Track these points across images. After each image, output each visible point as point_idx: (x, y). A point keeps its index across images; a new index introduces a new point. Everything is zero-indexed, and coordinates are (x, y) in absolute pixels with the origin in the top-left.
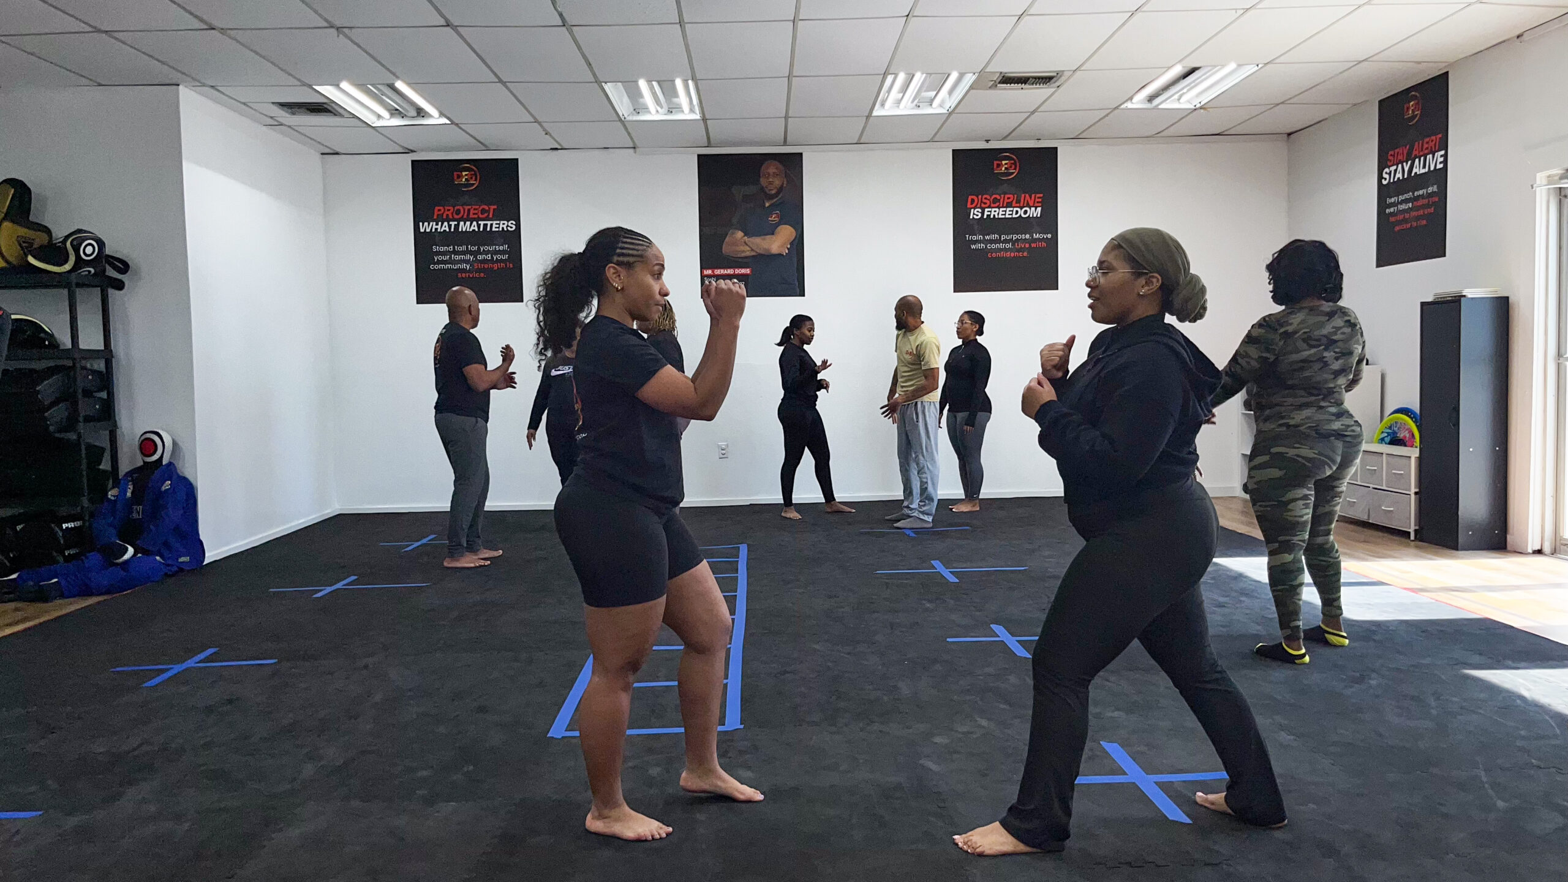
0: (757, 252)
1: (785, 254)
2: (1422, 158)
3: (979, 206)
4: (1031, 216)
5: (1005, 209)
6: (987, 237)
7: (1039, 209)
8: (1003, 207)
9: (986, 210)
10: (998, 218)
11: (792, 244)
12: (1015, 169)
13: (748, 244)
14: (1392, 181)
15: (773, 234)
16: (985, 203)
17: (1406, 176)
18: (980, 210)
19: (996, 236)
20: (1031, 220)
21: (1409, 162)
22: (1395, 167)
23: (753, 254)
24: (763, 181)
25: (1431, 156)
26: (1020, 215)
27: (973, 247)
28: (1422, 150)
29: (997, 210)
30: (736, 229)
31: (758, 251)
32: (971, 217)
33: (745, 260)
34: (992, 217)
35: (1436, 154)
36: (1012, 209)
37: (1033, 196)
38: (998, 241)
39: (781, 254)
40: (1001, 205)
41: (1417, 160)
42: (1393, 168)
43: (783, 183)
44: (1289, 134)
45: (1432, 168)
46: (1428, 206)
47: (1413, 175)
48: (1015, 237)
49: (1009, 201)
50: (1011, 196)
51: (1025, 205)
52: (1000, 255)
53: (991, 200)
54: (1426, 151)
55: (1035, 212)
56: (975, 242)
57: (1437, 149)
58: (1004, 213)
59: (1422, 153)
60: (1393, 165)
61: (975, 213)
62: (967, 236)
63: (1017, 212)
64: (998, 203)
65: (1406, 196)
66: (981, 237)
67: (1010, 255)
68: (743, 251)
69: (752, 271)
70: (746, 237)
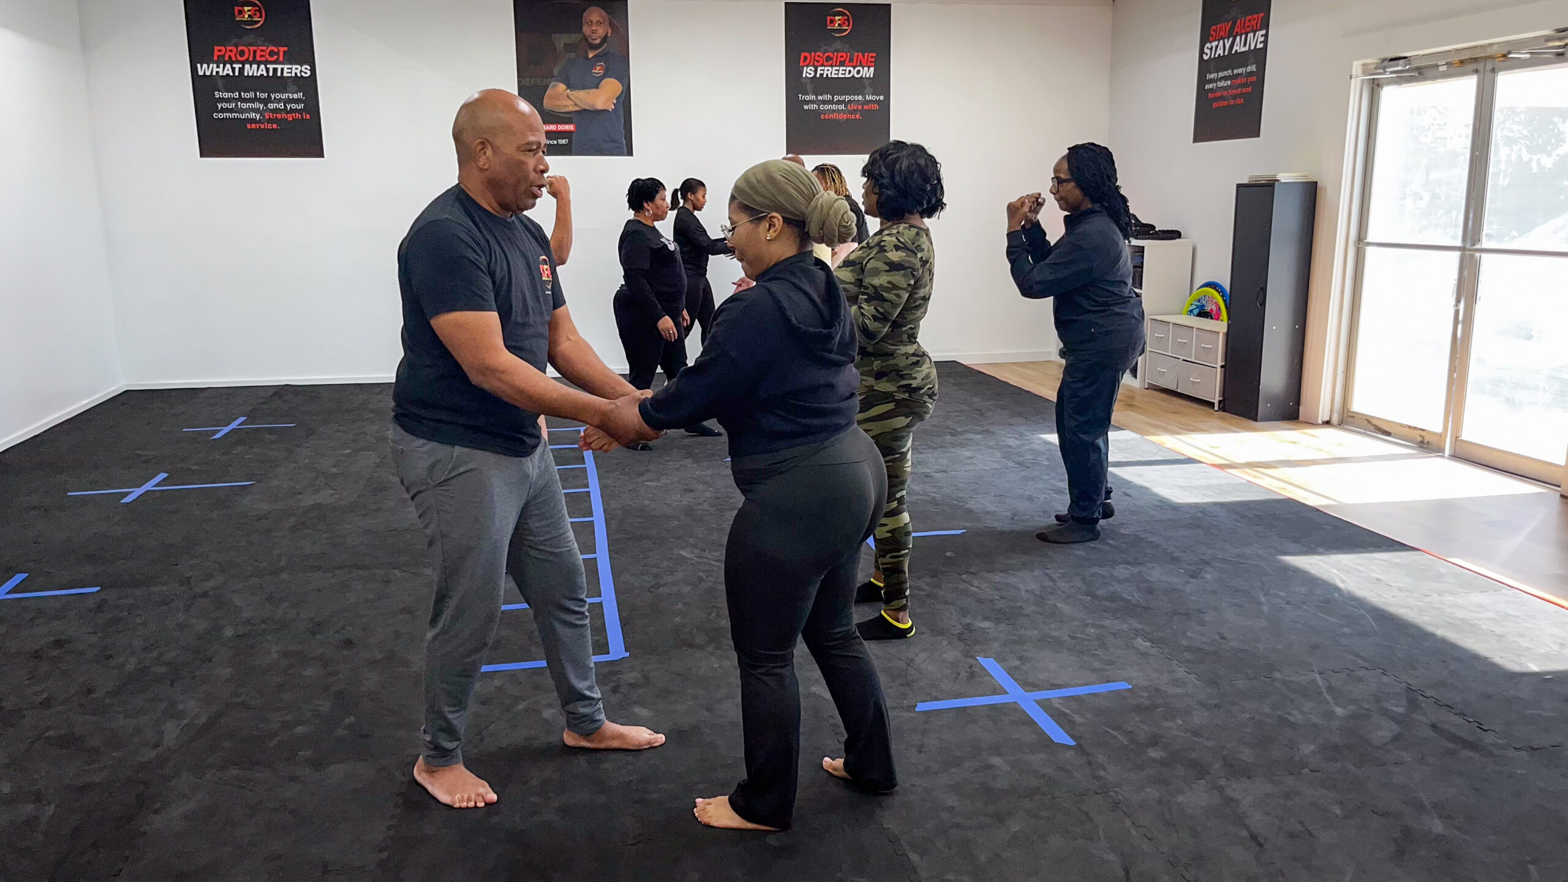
0: (580, 107)
1: (611, 110)
2: (1243, 36)
3: (811, 64)
4: (864, 76)
5: (838, 68)
6: (820, 98)
7: (872, 69)
8: (836, 66)
10: (831, 78)
11: (617, 99)
12: (848, 26)
13: (571, 97)
15: (597, 88)
16: (818, 61)
17: (1226, 54)
18: (813, 69)
19: (829, 96)
20: (865, 80)
21: (1231, 39)
22: (1216, 43)
23: (578, 109)
24: (586, 30)
25: (1252, 34)
26: (853, 76)
27: (806, 107)
28: (1243, 28)
29: (830, 68)
30: (558, 81)
31: (582, 106)
32: (804, 76)
33: (567, 115)
34: (825, 76)
35: (1257, 33)
36: (844, 68)
37: (866, 54)
38: (831, 102)
39: (606, 110)
41: (1238, 38)
43: (607, 33)
45: (1252, 48)
46: (1245, 85)
47: (1233, 52)
48: (848, 98)
49: (842, 59)
50: (844, 54)
51: (858, 64)
52: (833, 116)
53: (824, 58)
54: (1248, 30)
55: (868, 72)
56: (808, 102)
57: (1258, 27)
58: (837, 72)
59: (1243, 31)
60: (1215, 41)
61: (808, 72)
62: (800, 95)
63: (850, 71)
64: (831, 62)
65: (1225, 73)
66: (813, 97)
67: (842, 117)
68: (566, 106)
69: (576, 128)
70: (568, 91)
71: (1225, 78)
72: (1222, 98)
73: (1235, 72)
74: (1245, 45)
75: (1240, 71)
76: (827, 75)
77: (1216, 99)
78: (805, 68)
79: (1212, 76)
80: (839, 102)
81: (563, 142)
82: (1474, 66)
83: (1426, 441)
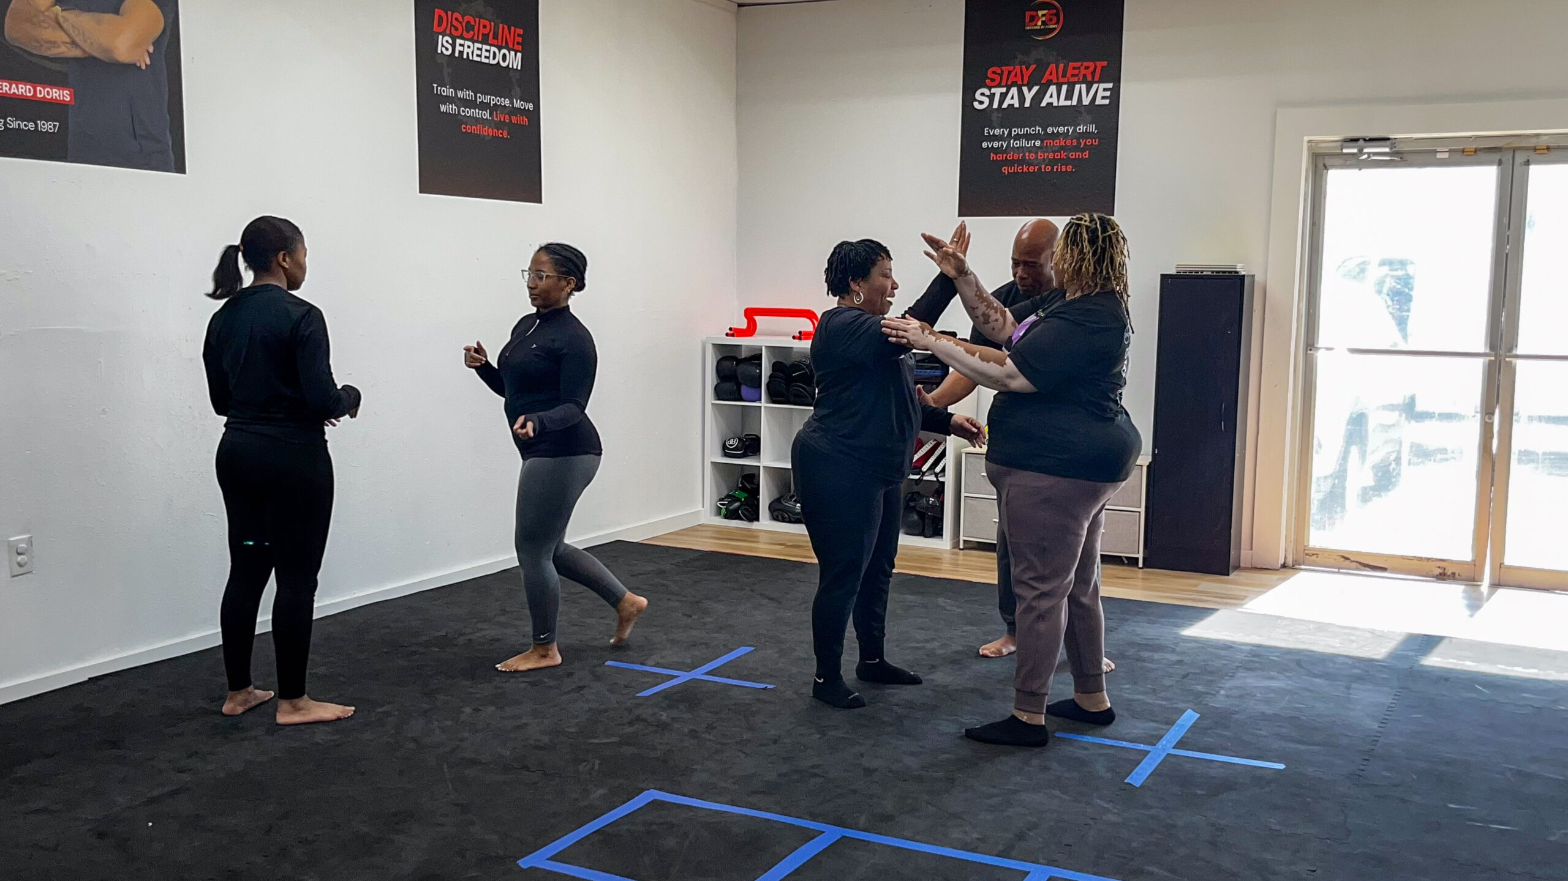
0: (84, 50)
1: (144, 67)
2: (1064, 88)
3: (448, 32)
4: (511, 66)
5: (480, 46)
6: (460, 94)
7: (519, 55)
8: (478, 42)
9: (459, 41)
10: (473, 60)
11: (156, 43)
13: (65, 25)
14: (995, 106)
15: (116, 11)
16: (456, 29)
17: (1027, 104)
18: (450, 42)
19: (471, 93)
20: (511, 74)
21: (1036, 89)
22: (1004, 90)
23: (76, 53)
25: (1084, 86)
26: (498, 62)
27: (443, 108)
28: (1064, 76)
29: (470, 44)
31: (87, 49)
32: (439, 51)
33: (56, 67)
34: (465, 56)
35: (1095, 86)
36: (488, 47)
37: (513, 28)
38: (471, 104)
39: (135, 65)
40: (476, 38)
41: (1053, 89)
42: (998, 91)
44: (740, 5)
45: (1086, 101)
46: (1077, 148)
47: (1043, 104)
48: (494, 100)
49: (486, 31)
50: (487, 23)
51: (504, 45)
52: (476, 129)
53: (464, 24)
54: (1076, 79)
55: (514, 60)
56: (447, 100)
57: (1096, 79)
58: (479, 52)
59: (1065, 80)
60: (999, 86)
61: (444, 44)
62: (435, 85)
63: (494, 53)
64: (471, 32)
65: (1030, 131)
66: (448, 91)
67: (488, 132)
68: (54, 43)
69: (73, 96)
70: (58, 8)
71: (1028, 137)
72: (1021, 162)
73: (1050, 130)
74: (1069, 97)
75: (1061, 130)
76: (468, 54)
77: (1012, 163)
78: (440, 37)
79: (997, 132)
80: (483, 106)
81: (47, 126)
82: (1497, 156)
83: (1449, 573)
